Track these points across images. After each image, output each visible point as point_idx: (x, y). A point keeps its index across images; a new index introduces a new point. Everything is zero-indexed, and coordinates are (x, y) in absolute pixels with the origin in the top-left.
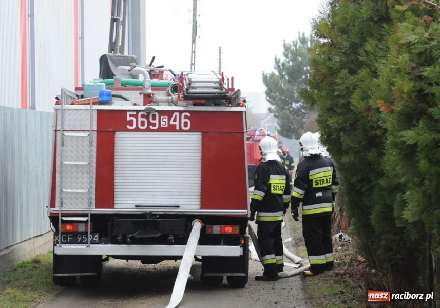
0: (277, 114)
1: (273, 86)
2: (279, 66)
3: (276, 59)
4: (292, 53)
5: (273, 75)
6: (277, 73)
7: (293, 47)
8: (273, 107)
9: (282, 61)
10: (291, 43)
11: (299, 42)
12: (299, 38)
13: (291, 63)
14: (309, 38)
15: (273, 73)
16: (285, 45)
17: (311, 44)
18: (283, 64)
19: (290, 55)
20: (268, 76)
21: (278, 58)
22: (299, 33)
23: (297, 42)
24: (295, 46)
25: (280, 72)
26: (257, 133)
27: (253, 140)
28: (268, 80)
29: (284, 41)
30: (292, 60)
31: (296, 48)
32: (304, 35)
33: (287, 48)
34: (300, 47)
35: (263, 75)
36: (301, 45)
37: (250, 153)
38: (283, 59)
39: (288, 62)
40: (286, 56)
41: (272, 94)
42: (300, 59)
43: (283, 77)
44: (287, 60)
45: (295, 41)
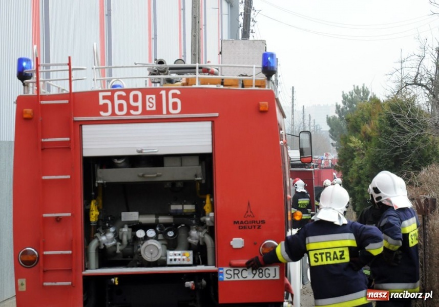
0: (338, 148)
1: (335, 126)
2: (339, 111)
3: (337, 105)
4: (349, 101)
5: (334, 118)
6: (337, 116)
7: (349, 97)
8: (335, 142)
9: (341, 107)
10: (348, 94)
11: (354, 93)
12: (354, 89)
13: (348, 109)
14: (362, 90)
15: (334, 116)
16: (343, 95)
17: (363, 94)
18: (342, 109)
19: (347, 103)
20: (331, 118)
21: (338, 104)
22: (354, 86)
23: (352, 93)
24: (352, 96)
25: (340, 116)
26: (323, 162)
27: (320, 168)
28: (331, 122)
29: (343, 92)
30: (349, 107)
31: (352, 97)
32: (357, 87)
33: (345, 97)
34: (354, 97)
35: (327, 118)
36: (356, 95)
37: (318, 178)
38: (342, 106)
39: (346, 108)
40: (344, 103)
41: (334, 133)
42: (355, 106)
43: (342, 119)
44: (345, 106)
45: (351, 92)
